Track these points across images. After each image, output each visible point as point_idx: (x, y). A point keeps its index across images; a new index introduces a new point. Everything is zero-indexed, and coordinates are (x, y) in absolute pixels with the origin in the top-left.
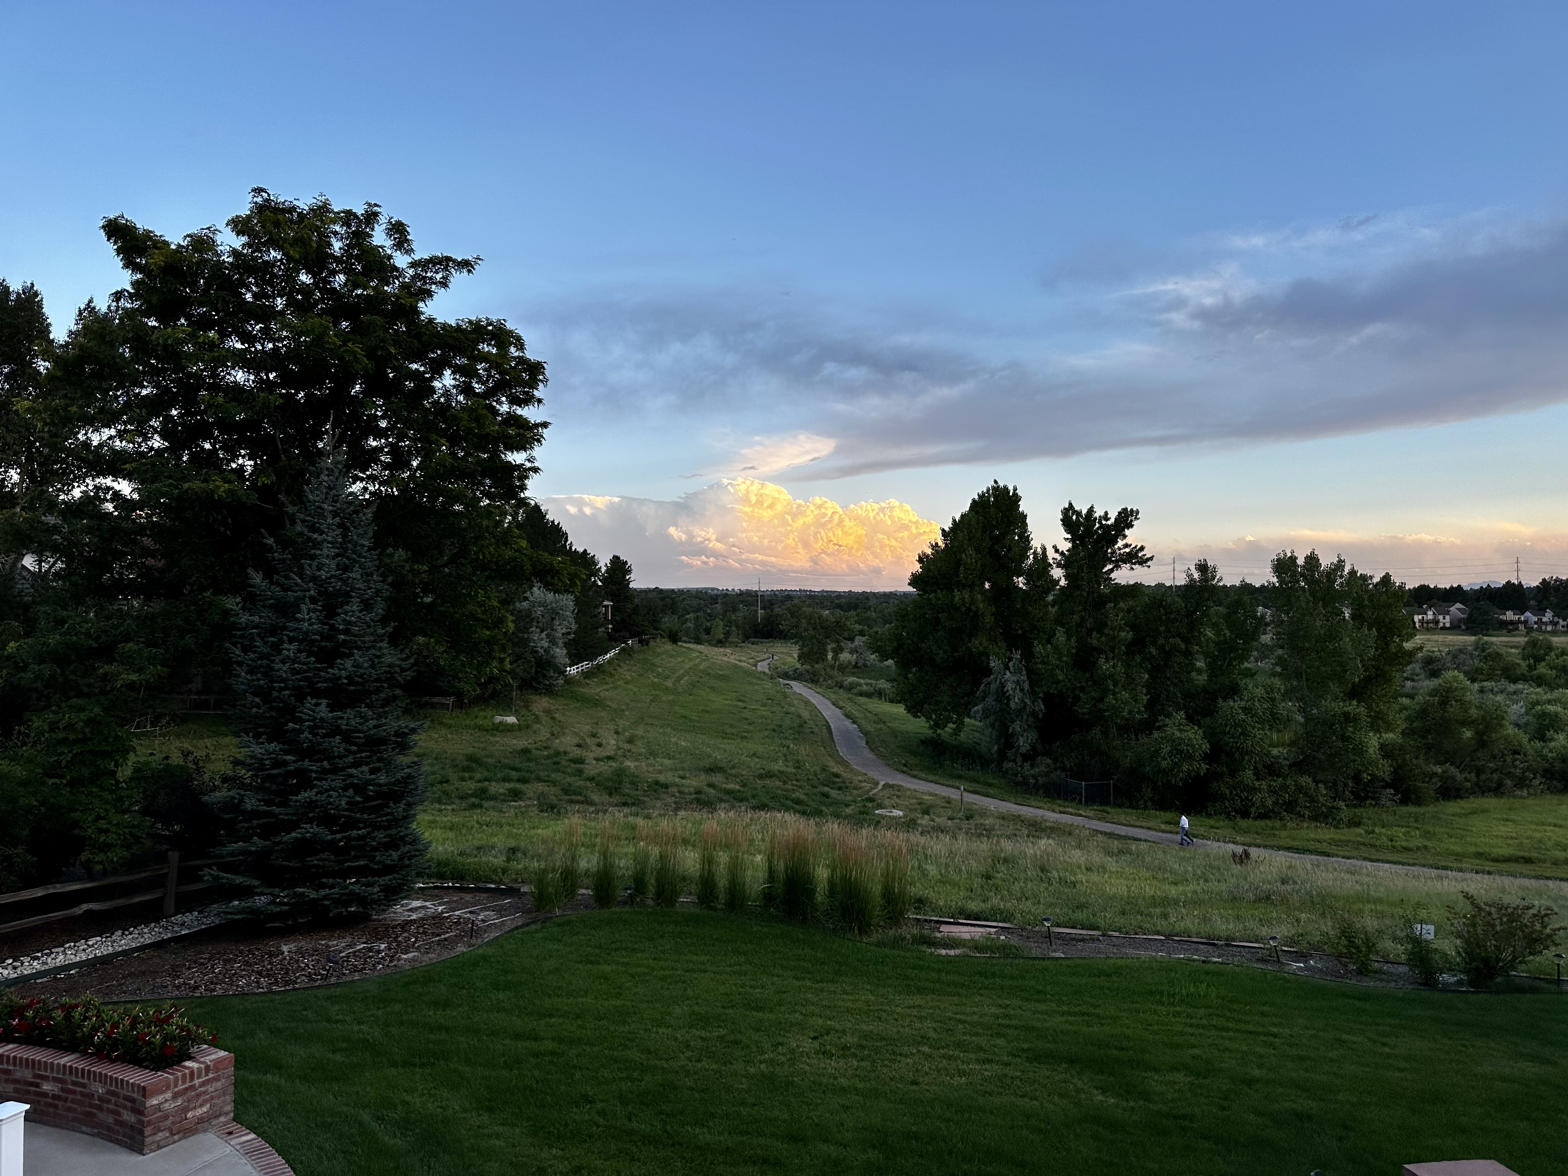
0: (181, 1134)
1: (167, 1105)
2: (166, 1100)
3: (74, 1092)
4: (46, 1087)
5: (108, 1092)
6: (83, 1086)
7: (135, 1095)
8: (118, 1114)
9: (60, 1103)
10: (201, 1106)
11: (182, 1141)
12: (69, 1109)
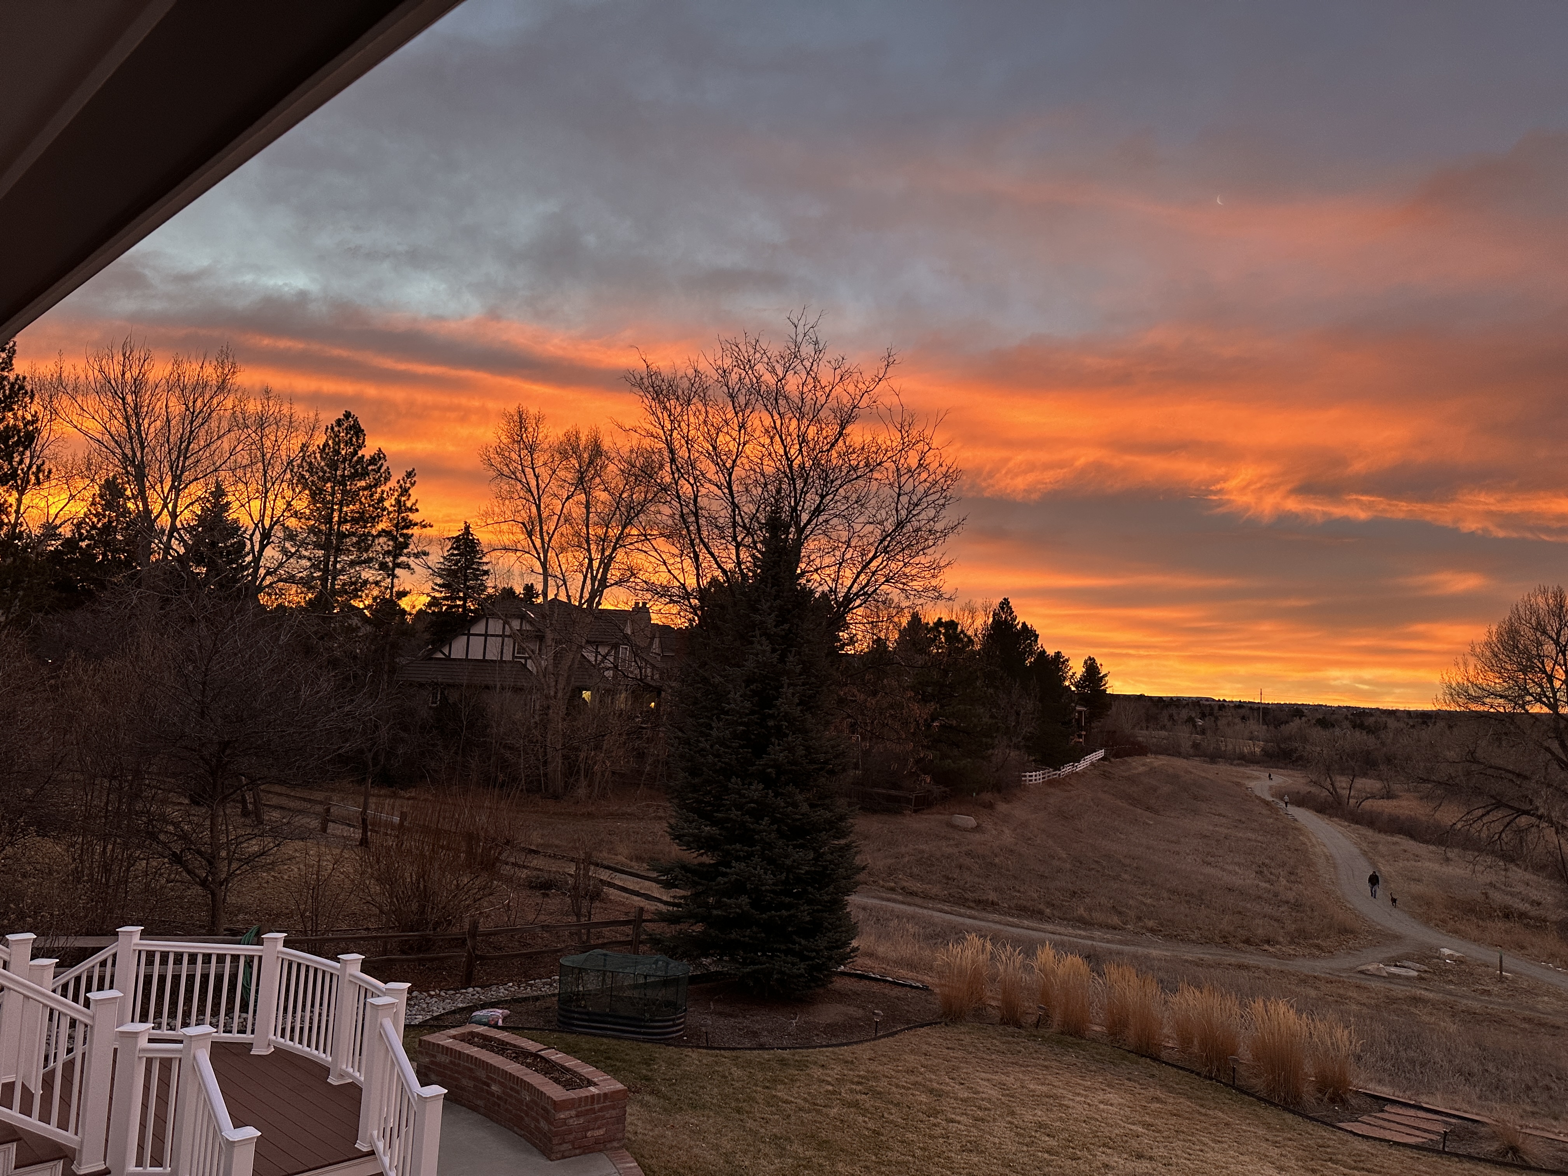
0: (581, 1150)
1: (571, 1121)
2: (571, 1117)
3: (511, 1096)
4: (494, 1088)
5: (532, 1101)
6: (517, 1092)
7: (549, 1107)
8: (538, 1121)
9: (502, 1104)
10: (599, 1128)
11: (582, 1156)
12: (507, 1110)
